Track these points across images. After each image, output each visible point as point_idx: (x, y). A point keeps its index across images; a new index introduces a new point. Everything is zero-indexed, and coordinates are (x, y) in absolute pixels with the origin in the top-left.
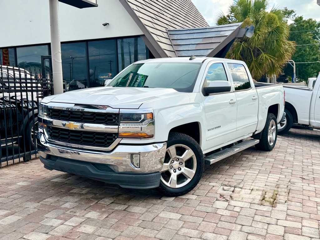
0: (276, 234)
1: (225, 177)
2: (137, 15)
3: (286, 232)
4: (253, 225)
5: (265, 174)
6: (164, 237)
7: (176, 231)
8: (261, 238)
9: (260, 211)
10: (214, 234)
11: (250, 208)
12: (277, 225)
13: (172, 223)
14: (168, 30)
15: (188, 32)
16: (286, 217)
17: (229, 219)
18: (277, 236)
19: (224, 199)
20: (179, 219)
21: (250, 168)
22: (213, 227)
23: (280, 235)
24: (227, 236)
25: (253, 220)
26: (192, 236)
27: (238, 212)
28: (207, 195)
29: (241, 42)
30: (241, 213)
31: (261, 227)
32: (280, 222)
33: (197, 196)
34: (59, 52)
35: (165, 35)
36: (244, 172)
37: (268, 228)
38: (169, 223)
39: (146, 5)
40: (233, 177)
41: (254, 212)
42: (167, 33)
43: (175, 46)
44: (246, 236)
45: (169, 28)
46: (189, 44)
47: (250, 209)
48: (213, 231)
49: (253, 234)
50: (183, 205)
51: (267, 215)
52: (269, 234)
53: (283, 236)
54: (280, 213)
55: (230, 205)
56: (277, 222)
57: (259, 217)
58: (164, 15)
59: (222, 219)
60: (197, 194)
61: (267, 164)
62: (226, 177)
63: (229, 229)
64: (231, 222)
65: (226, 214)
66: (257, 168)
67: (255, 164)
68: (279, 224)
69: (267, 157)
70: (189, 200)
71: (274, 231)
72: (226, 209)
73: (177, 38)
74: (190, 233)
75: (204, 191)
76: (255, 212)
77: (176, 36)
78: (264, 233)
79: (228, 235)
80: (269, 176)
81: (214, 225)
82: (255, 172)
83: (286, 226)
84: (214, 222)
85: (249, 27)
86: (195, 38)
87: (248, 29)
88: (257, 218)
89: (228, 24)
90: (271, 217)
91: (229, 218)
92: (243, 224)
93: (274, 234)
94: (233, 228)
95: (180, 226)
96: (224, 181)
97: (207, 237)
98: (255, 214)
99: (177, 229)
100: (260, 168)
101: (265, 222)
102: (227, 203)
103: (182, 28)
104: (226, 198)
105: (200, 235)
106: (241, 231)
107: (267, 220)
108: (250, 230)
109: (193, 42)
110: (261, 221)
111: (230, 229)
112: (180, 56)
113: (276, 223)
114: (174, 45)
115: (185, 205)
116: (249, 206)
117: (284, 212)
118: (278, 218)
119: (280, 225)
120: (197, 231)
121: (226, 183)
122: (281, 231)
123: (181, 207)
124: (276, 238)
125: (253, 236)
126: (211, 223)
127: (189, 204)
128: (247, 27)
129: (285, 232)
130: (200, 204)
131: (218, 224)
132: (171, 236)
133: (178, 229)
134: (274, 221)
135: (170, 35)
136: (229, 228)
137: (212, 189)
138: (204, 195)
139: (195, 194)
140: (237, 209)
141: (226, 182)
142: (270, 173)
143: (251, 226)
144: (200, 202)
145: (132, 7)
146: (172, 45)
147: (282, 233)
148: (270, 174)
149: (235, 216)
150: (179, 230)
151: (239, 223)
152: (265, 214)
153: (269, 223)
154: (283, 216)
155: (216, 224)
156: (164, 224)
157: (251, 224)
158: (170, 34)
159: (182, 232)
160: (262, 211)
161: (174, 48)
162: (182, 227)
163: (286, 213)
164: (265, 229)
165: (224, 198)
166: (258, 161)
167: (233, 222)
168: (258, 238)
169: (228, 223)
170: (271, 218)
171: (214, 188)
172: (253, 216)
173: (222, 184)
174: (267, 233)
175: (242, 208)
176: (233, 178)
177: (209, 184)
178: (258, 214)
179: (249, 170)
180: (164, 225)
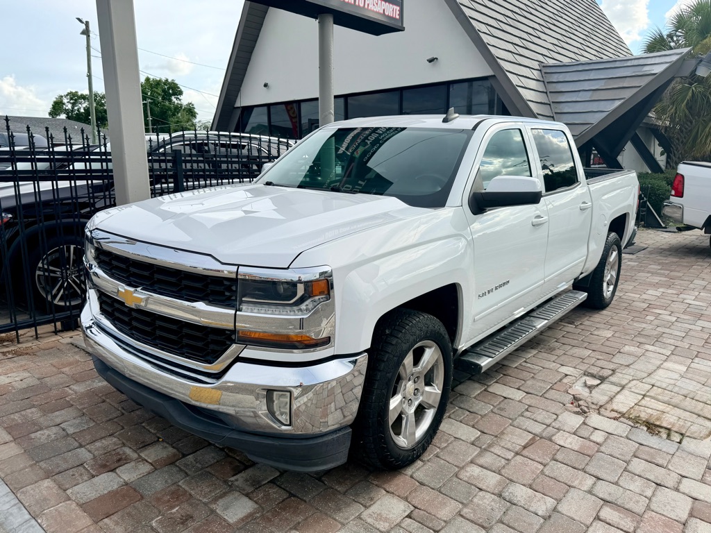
0: (669, 516)
1: (597, 357)
2: (485, 41)
3: (695, 514)
4: (621, 483)
5: (684, 359)
6: (428, 478)
7: (457, 469)
8: (629, 519)
9: (647, 449)
10: (530, 491)
11: (628, 439)
12: (677, 490)
13: (454, 449)
14: (543, 64)
15: (580, 68)
16: (705, 473)
17: (572, 458)
18: (669, 522)
19: (578, 410)
20: (474, 441)
21: (657, 341)
22: (533, 472)
23: (676, 519)
24: (556, 499)
25: (625, 470)
26: (484, 488)
27: (598, 444)
28: (545, 395)
29: (691, 84)
30: (603, 449)
31: (637, 490)
32: (686, 485)
33: (525, 394)
34: (331, 113)
35: (536, 74)
36: (639, 350)
37: (653, 495)
38: (450, 448)
39: (506, 22)
40: (615, 358)
41: (634, 449)
42: (540, 70)
43: (552, 94)
44: (598, 509)
45: (546, 62)
46: (579, 91)
47: (626, 440)
48: (530, 482)
49: (616, 504)
50: (492, 411)
51: (660, 461)
52: (653, 511)
53: (684, 525)
54: (692, 462)
55: (586, 425)
56: (679, 483)
57: (641, 462)
58: (540, 38)
59: (559, 457)
60: (527, 390)
61: (696, 335)
62: (600, 357)
63: (566, 484)
64: (576, 466)
65: (571, 444)
66: (672, 341)
67: (671, 331)
68: (681, 490)
69: (701, 318)
70: (506, 400)
71: (665, 506)
72: (574, 434)
73: (558, 78)
74: (482, 480)
75: (542, 385)
76: (636, 451)
77: (556, 76)
78: (639, 508)
79: (558, 498)
80: (692, 365)
81: (537, 468)
82: (664, 351)
83: (699, 498)
84: (539, 460)
85: (704, 57)
86: (592, 78)
87: (701, 61)
88: (638, 466)
89: (668, 50)
90: (670, 467)
91: (573, 456)
92: (599, 475)
93: (663, 515)
94: (576, 483)
95: (469, 459)
96: (593, 365)
97: (514, 496)
98: (635, 456)
99: (461, 466)
100: (679, 344)
101: (652, 478)
102: (580, 419)
103: (573, 61)
104: (583, 407)
105: (501, 488)
106: (590, 492)
107: (656, 474)
108: (610, 494)
109: (586, 86)
110: (642, 474)
111: (569, 483)
112: (559, 111)
113: (676, 486)
114: (550, 92)
115: (495, 410)
116: (627, 433)
117: (703, 461)
118: (684, 474)
119: (684, 493)
120: (499, 477)
121: (594, 370)
122: (681, 508)
123: (485, 415)
124: (666, 525)
125: (614, 510)
126: (532, 462)
127: (502, 409)
128: (700, 56)
129: (691, 515)
130: (527, 414)
131: (547, 467)
132: (443, 480)
133: (463, 464)
134: (671, 480)
135: (546, 75)
136: (567, 482)
137: (561, 380)
138: (541, 394)
139: (523, 389)
140: (597, 436)
141: (596, 368)
142: (696, 356)
143: (616, 483)
144: (527, 410)
145: (477, 28)
146: (546, 93)
147: (684, 515)
148: (697, 360)
149: (590, 453)
150: (463, 468)
151: (592, 473)
152: (655, 459)
153: (659, 482)
154: (696, 470)
155: (542, 467)
156: (439, 448)
157: (619, 478)
158: (545, 73)
159: (468, 474)
160: (652, 450)
161: (549, 97)
162: (472, 462)
163: (706, 462)
164: (645, 497)
165: (579, 406)
166: (679, 325)
167: (580, 467)
168: (623, 519)
169: (569, 468)
170: (669, 469)
171: (565, 381)
172: (628, 458)
173: (585, 371)
174: (648, 508)
175: (610, 436)
176: (612, 360)
177: (559, 370)
178: (640, 456)
179: (653, 345)
180: (438, 450)
